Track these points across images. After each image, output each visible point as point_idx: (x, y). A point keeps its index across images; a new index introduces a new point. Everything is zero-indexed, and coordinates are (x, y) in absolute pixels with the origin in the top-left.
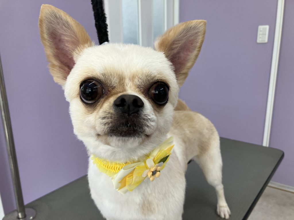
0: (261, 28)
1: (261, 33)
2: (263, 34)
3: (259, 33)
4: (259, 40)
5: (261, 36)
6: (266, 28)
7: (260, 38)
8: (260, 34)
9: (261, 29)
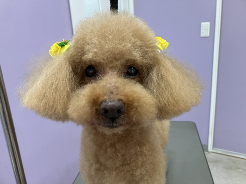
0: (203, 24)
6: (208, 25)
7: (203, 33)
8: (203, 30)
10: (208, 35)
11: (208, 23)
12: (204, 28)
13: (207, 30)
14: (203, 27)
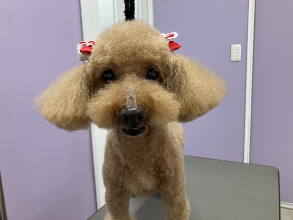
0: (233, 46)
1: (234, 51)
2: (235, 53)
3: (233, 51)
4: (233, 58)
5: (234, 55)
6: (239, 47)
7: (234, 56)
8: (233, 53)
9: (234, 49)
10: (240, 59)
14: (234, 50)
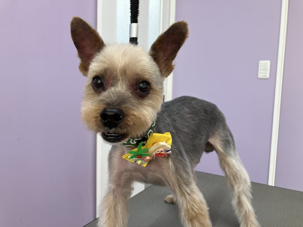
0: (262, 62)
3: (260, 68)
7: (261, 73)
10: (268, 76)
11: (269, 62)
12: (262, 68)
13: (267, 69)
